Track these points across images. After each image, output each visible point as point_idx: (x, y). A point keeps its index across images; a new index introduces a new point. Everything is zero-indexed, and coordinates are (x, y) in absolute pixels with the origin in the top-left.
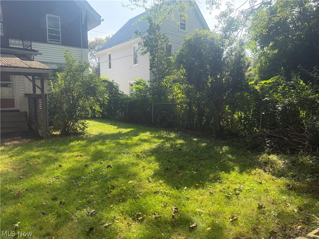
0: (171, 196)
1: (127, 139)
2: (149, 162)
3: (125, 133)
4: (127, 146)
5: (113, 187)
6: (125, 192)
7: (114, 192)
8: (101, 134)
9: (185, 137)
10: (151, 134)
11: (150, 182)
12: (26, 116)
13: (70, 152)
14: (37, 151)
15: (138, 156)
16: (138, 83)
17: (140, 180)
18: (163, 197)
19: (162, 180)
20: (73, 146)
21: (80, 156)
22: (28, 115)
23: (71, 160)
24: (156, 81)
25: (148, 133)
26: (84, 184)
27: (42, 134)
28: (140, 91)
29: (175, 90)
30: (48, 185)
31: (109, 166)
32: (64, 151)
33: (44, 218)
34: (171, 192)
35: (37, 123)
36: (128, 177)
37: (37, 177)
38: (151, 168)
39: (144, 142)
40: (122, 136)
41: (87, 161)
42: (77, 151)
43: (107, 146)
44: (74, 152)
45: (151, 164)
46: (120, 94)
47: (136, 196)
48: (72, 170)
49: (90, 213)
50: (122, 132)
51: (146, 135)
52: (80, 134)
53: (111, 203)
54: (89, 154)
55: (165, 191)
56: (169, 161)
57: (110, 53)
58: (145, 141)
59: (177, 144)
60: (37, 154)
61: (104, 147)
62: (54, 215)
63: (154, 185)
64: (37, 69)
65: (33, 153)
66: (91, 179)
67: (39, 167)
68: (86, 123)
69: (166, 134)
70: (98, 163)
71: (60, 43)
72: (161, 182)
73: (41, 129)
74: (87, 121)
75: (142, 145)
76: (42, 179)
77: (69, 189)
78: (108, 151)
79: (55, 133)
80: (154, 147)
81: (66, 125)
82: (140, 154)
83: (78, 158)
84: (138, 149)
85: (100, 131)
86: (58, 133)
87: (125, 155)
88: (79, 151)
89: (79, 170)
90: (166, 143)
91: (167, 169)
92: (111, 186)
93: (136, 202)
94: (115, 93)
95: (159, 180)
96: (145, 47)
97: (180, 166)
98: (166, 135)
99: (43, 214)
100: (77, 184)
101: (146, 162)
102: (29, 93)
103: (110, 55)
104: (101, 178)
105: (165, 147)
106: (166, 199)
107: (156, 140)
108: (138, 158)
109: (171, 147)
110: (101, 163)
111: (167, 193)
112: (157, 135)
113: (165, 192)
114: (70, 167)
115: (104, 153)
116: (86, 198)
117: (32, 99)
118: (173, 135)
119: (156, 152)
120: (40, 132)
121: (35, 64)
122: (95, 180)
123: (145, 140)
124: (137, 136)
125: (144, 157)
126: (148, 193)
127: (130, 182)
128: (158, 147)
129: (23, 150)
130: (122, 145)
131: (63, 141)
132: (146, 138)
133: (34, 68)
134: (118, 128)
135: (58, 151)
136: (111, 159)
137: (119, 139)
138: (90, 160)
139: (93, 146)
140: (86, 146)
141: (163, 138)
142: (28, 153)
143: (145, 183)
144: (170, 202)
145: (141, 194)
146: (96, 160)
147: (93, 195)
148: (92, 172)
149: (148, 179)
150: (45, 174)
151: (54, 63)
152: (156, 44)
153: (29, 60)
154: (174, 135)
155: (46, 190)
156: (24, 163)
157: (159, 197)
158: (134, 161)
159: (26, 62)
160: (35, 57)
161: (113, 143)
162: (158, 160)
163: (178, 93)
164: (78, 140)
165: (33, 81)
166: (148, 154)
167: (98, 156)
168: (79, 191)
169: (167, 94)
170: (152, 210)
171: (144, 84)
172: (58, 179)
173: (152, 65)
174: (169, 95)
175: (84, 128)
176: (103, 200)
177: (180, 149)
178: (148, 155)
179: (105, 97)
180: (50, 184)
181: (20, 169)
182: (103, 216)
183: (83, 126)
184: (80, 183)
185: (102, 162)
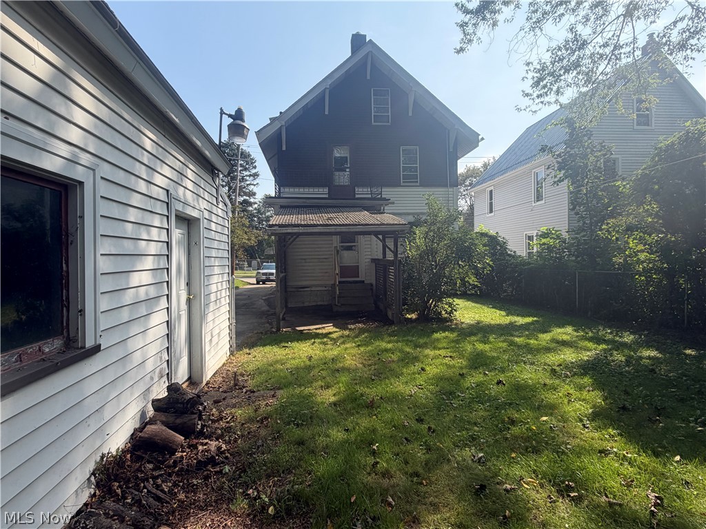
0: (642, 468)
1: (528, 337)
2: (581, 388)
3: (522, 324)
4: (529, 349)
5: (513, 422)
6: (535, 435)
7: (515, 430)
8: (478, 323)
9: (660, 344)
10: (576, 331)
11: (587, 428)
12: (372, 289)
13: (435, 348)
14: (389, 342)
15: (553, 372)
16: (544, 235)
17: (564, 419)
18: (621, 464)
19: (614, 429)
20: (438, 340)
21: (451, 357)
22: (374, 288)
23: (438, 361)
24: (584, 230)
25: (569, 329)
26: (462, 405)
27: (393, 316)
28: (550, 249)
29: (631, 245)
30: (408, 396)
31: (499, 382)
32: (424, 346)
33: (409, 447)
34: (639, 459)
35: (386, 300)
36: (538, 408)
37: (392, 380)
38: (584, 400)
39: (563, 345)
40: (517, 330)
41: (461, 368)
42: (444, 348)
43: (491, 346)
44: (440, 349)
45: (585, 393)
46: (509, 255)
47: (560, 448)
48: (439, 379)
49: (476, 458)
50: (515, 322)
51: (565, 332)
52: (446, 320)
53: (512, 450)
54: (463, 357)
55: (624, 452)
56: (626, 393)
57: (492, 188)
58: (564, 343)
59: (641, 358)
60: (390, 346)
61: (487, 347)
62: (421, 445)
63: (597, 435)
64: (390, 224)
65: (384, 345)
66: (472, 400)
67: (394, 366)
68: (455, 303)
69: (611, 333)
70: (480, 373)
71: (418, 184)
72: (612, 433)
73: (390, 309)
74: (457, 301)
75: (560, 350)
76: (400, 386)
77: (439, 409)
78: (495, 355)
79: (409, 317)
80: (586, 358)
81: (426, 306)
82: (558, 369)
83: (447, 360)
84: (553, 359)
85: (477, 317)
86: (414, 316)
87: (528, 367)
88: (447, 348)
89: (452, 380)
90: (615, 352)
91: (624, 408)
92: (508, 418)
93: (561, 461)
94: (502, 254)
95: (605, 427)
96: (560, 171)
97: (656, 408)
98: (611, 337)
99: (406, 439)
100: (451, 403)
101: (572, 386)
102: (377, 258)
103: (491, 192)
104: (489, 400)
105: (613, 361)
106: (628, 470)
107: (590, 345)
108: (555, 376)
109: (628, 362)
110: (485, 374)
111: (631, 458)
112: (590, 334)
113: (624, 455)
114: (437, 374)
115: (488, 357)
116: (467, 429)
117: (380, 265)
118: (628, 338)
119: (594, 369)
120: (390, 314)
121: (387, 218)
122: (478, 402)
123: (565, 341)
124: (546, 332)
125: (567, 376)
126: (583, 448)
127: (544, 418)
128: (595, 359)
129: (371, 338)
130: (518, 346)
131: (422, 330)
132: (565, 337)
133: (387, 224)
134: (507, 315)
135: (416, 346)
136: (503, 370)
137: (512, 335)
138: (466, 367)
139: (469, 342)
140: (457, 342)
141: (605, 342)
142: (377, 343)
143: (576, 427)
144: (640, 478)
145: (569, 446)
146: (476, 368)
147: (478, 427)
148: (473, 388)
149: (581, 420)
150: (403, 379)
151: (409, 214)
152: (583, 163)
153: (380, 214)
154: (632, 337)
155: (406, 403)
156: (374, 357)
157: (612, 463)
158: (548, 381)
159: (375, 216)
160: (386, 208)
161: (503, 341)
162: (599, 385)
163: (638, 251)
164: (444, 331)
165: (383, 241)
166: (575, 370)
167: (479, 362)
168: (455, 416)
169: (610, 253)
170: (597, 485)
171: (557, 236)
172: (422, 389)
173: (577, 201)
174: (615, 256)
175: (451, 311)
176: (497, 441)
177: (653, 371)
178: (575, 374)
179: (486, 262)
180: (411, 396)
181: (371, 365)
182: (500, 469)
183: (450, 309)
184: (456, 403)
185: (487, 373)
